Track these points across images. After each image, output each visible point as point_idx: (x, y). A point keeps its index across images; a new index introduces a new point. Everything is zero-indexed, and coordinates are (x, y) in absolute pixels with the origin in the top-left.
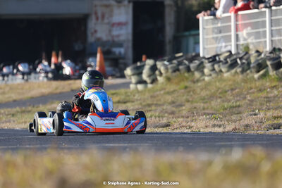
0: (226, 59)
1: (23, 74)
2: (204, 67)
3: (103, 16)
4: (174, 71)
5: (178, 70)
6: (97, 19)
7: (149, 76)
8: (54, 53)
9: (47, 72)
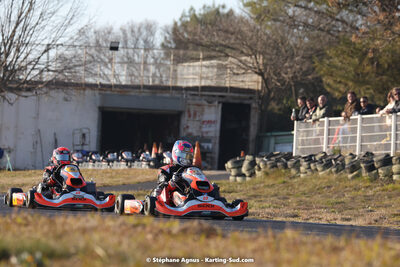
0: (321, 159)
1: (127, 161)
2: (301, 165)
3: (195, 114)
4: (272, 167)
5: (276, 166)
6: (190, 116)
7: (248, 170)
8: (155, 144)
9: (149, 161)
